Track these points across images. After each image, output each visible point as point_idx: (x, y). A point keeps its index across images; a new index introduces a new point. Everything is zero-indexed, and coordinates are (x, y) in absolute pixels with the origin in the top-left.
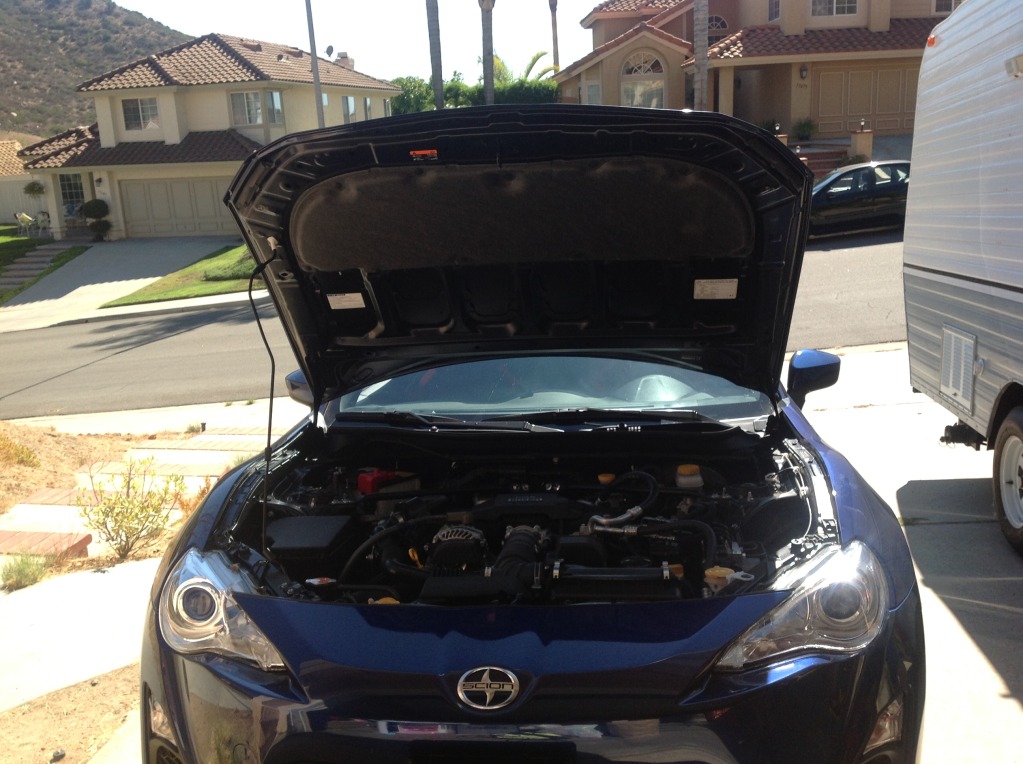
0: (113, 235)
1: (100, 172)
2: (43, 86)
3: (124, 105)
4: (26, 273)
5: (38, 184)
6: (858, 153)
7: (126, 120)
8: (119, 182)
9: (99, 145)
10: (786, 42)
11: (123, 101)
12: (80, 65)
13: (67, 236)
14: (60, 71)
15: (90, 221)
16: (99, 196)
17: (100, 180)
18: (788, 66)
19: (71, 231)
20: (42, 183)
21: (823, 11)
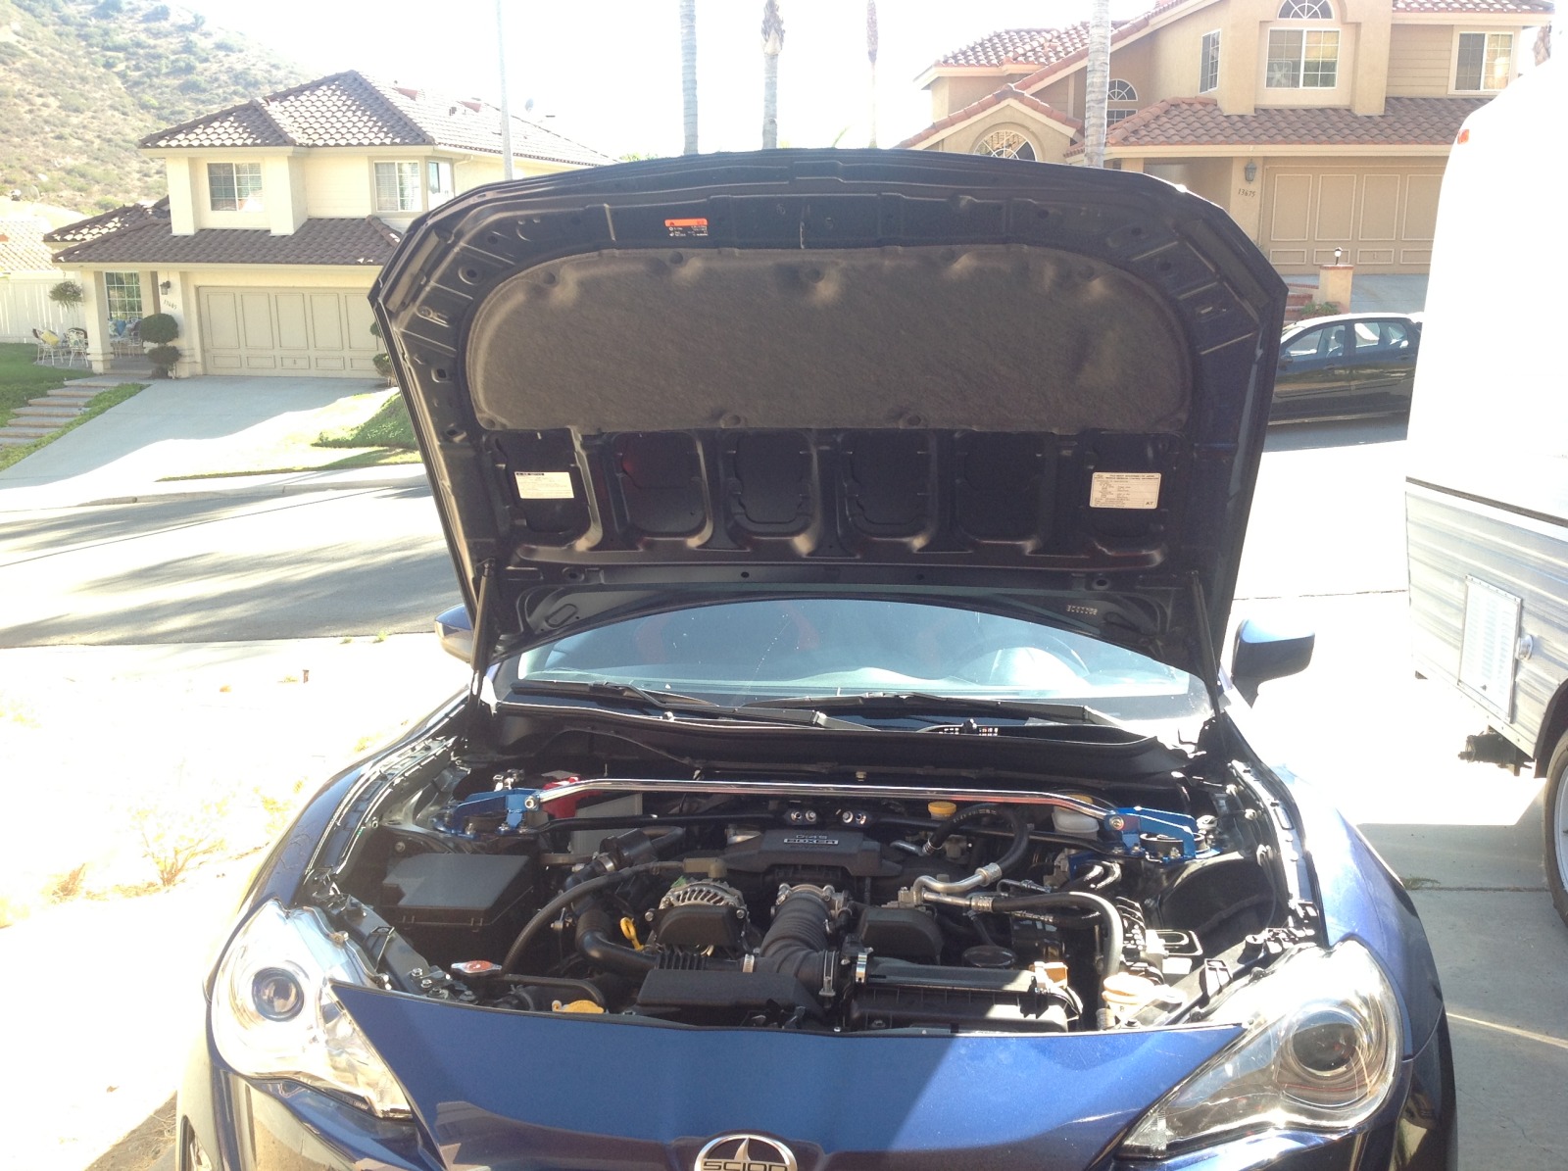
0: (183, 370)
1: (169, 272)
2: (89, 136)
3: (210, 172)
4: (46, 421)
5: (72, 286)
6: (1330, 299)
7: (212, 195)
8: (198, 289)
9: (170, 231)
10: (1226, 124)
11: (209, 165)
12: (145, 107)
13: (112, 367)
14: (116, 113)
15: (149, 346)
16: (165, 309)
17: (167, 285)
18: (1226, 162)
19: (120, 359)
20: (78, 284)
21: (1283, 81)
